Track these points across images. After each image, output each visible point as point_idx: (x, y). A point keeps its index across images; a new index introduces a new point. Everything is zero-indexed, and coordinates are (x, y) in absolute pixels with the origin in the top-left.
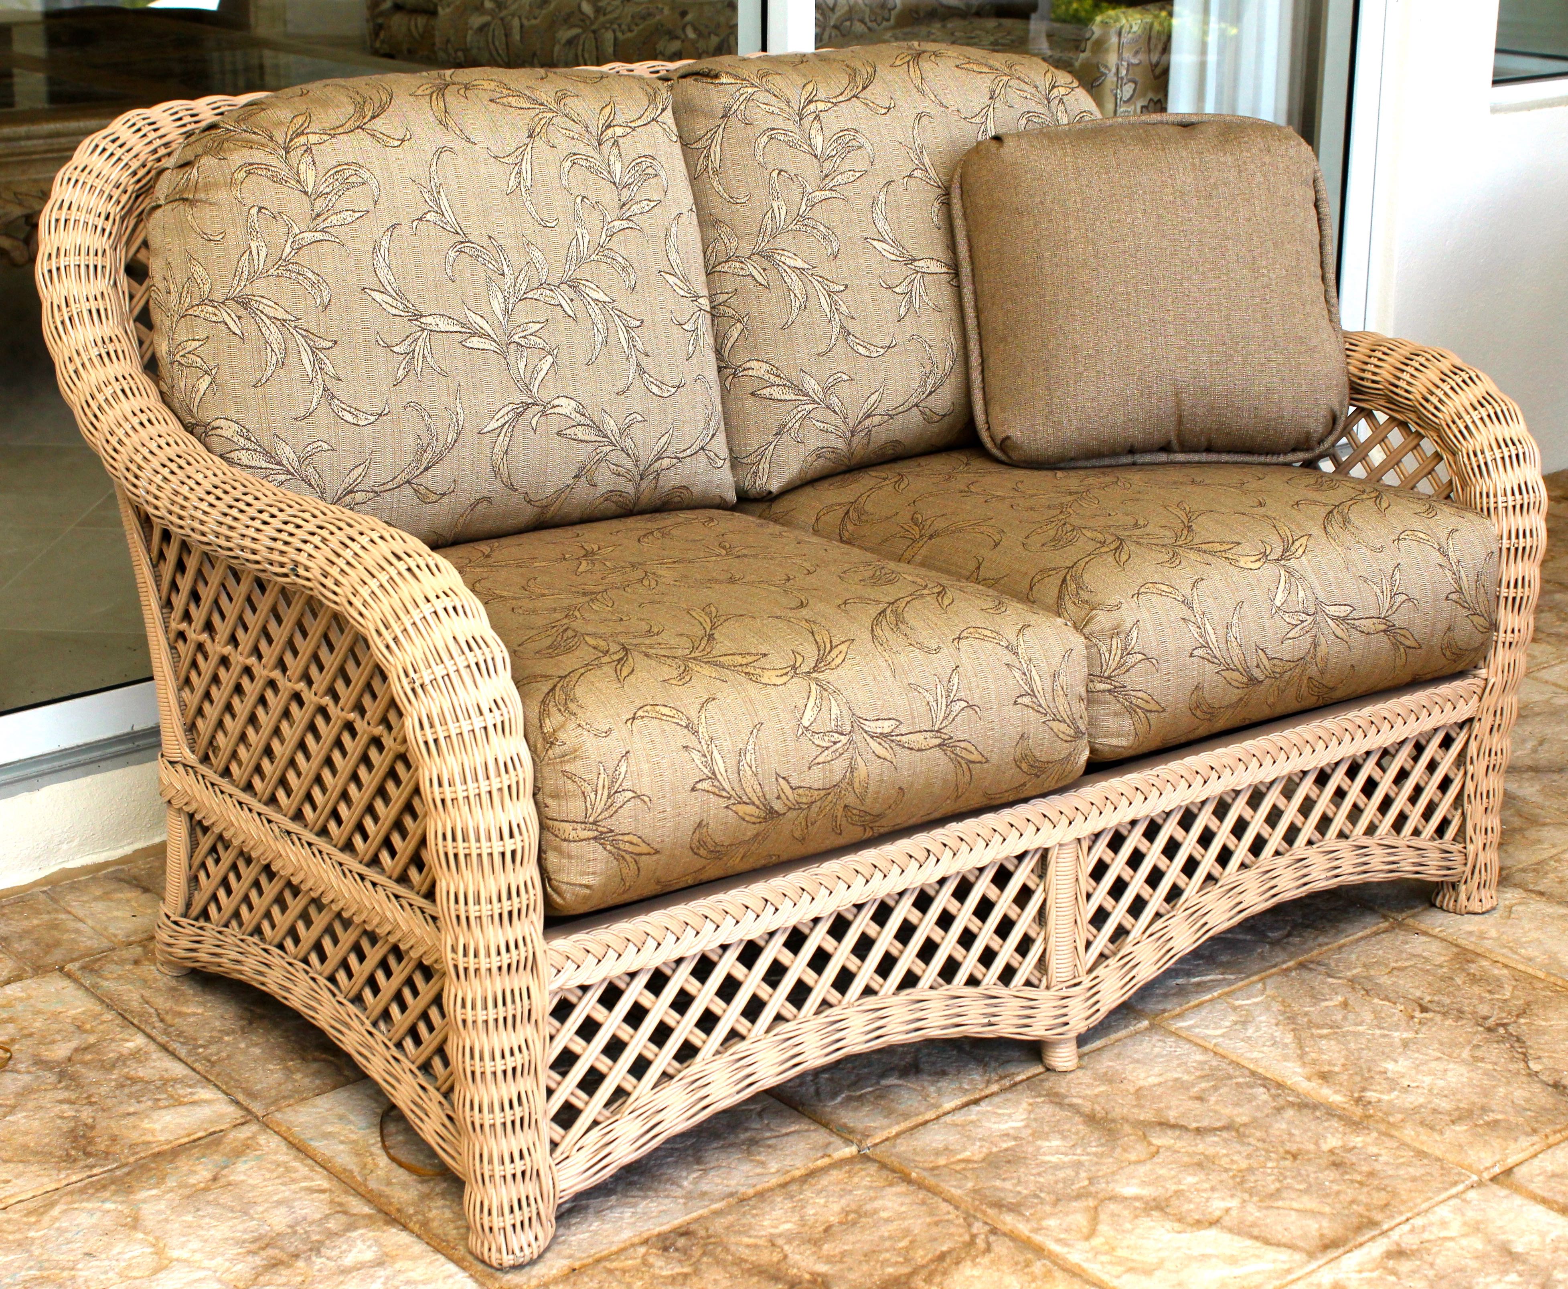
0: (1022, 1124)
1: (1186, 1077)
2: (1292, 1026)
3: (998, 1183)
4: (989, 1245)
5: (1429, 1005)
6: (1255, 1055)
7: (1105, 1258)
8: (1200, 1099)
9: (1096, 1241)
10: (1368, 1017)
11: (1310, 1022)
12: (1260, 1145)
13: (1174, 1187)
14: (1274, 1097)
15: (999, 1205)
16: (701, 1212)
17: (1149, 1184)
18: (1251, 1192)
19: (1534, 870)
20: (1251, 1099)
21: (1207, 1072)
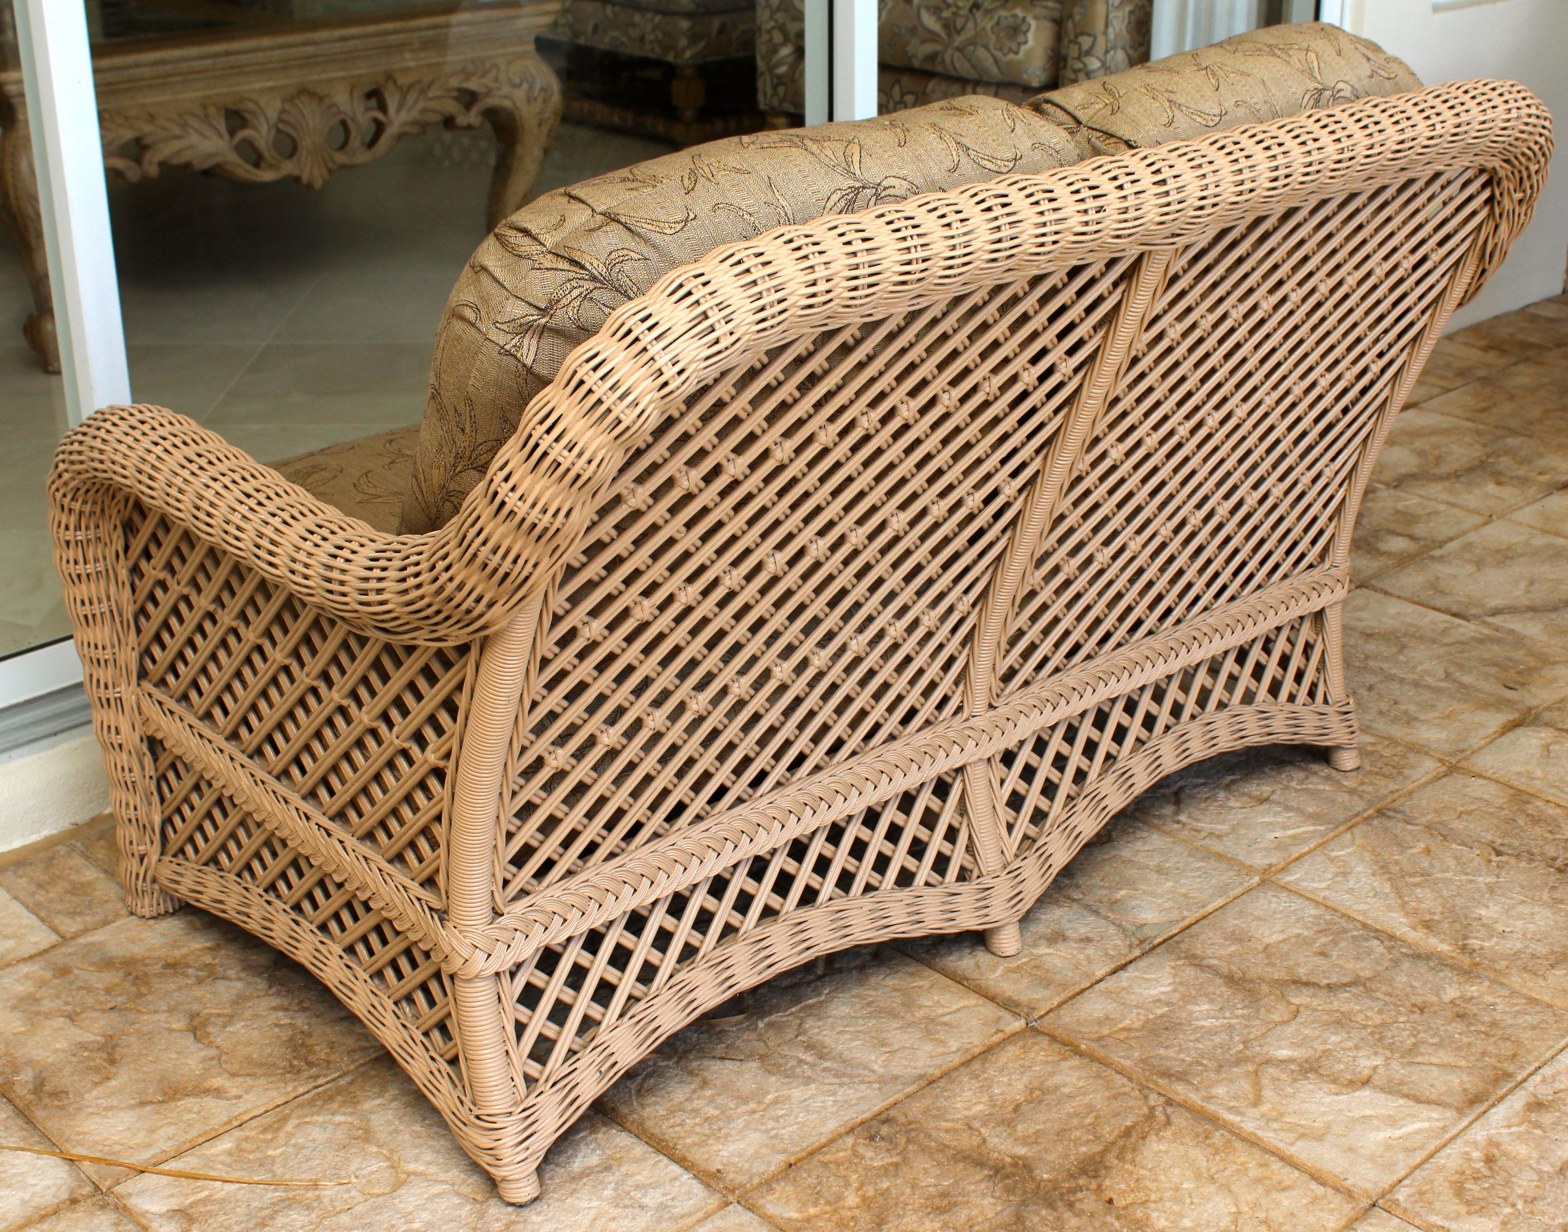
0: (1169, 989)
1: (1306, 933)
2: (1387, 876)
3: (1162, 1051)
4: (1168, 1117)
5: (1502, 849)
6: (1362, 907)
7: (1275, 1125)
8: (1323, 954)
9: (1265, 1108)
10: (1452, 863)
11: (1401, 870)
12: (1387, 999)
13: (1322, 1047)
14: (1390, 949)
15: (1167, 1074)
16: (896, 1097)
17: (1299, 1045)
18: (1391, 1048)
19: (1559, 709)
20: (1370, 952)
21: (1325, 927)
